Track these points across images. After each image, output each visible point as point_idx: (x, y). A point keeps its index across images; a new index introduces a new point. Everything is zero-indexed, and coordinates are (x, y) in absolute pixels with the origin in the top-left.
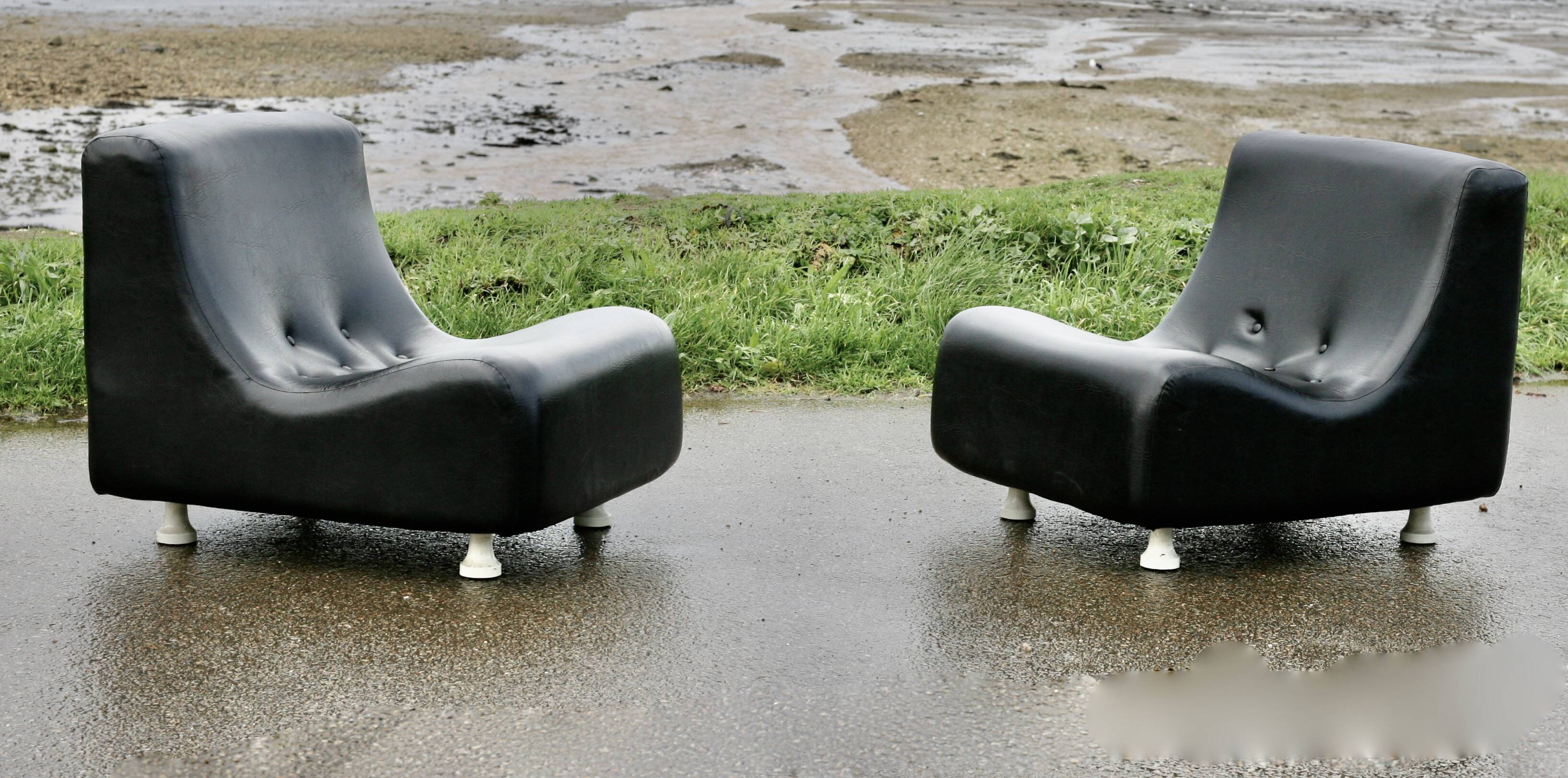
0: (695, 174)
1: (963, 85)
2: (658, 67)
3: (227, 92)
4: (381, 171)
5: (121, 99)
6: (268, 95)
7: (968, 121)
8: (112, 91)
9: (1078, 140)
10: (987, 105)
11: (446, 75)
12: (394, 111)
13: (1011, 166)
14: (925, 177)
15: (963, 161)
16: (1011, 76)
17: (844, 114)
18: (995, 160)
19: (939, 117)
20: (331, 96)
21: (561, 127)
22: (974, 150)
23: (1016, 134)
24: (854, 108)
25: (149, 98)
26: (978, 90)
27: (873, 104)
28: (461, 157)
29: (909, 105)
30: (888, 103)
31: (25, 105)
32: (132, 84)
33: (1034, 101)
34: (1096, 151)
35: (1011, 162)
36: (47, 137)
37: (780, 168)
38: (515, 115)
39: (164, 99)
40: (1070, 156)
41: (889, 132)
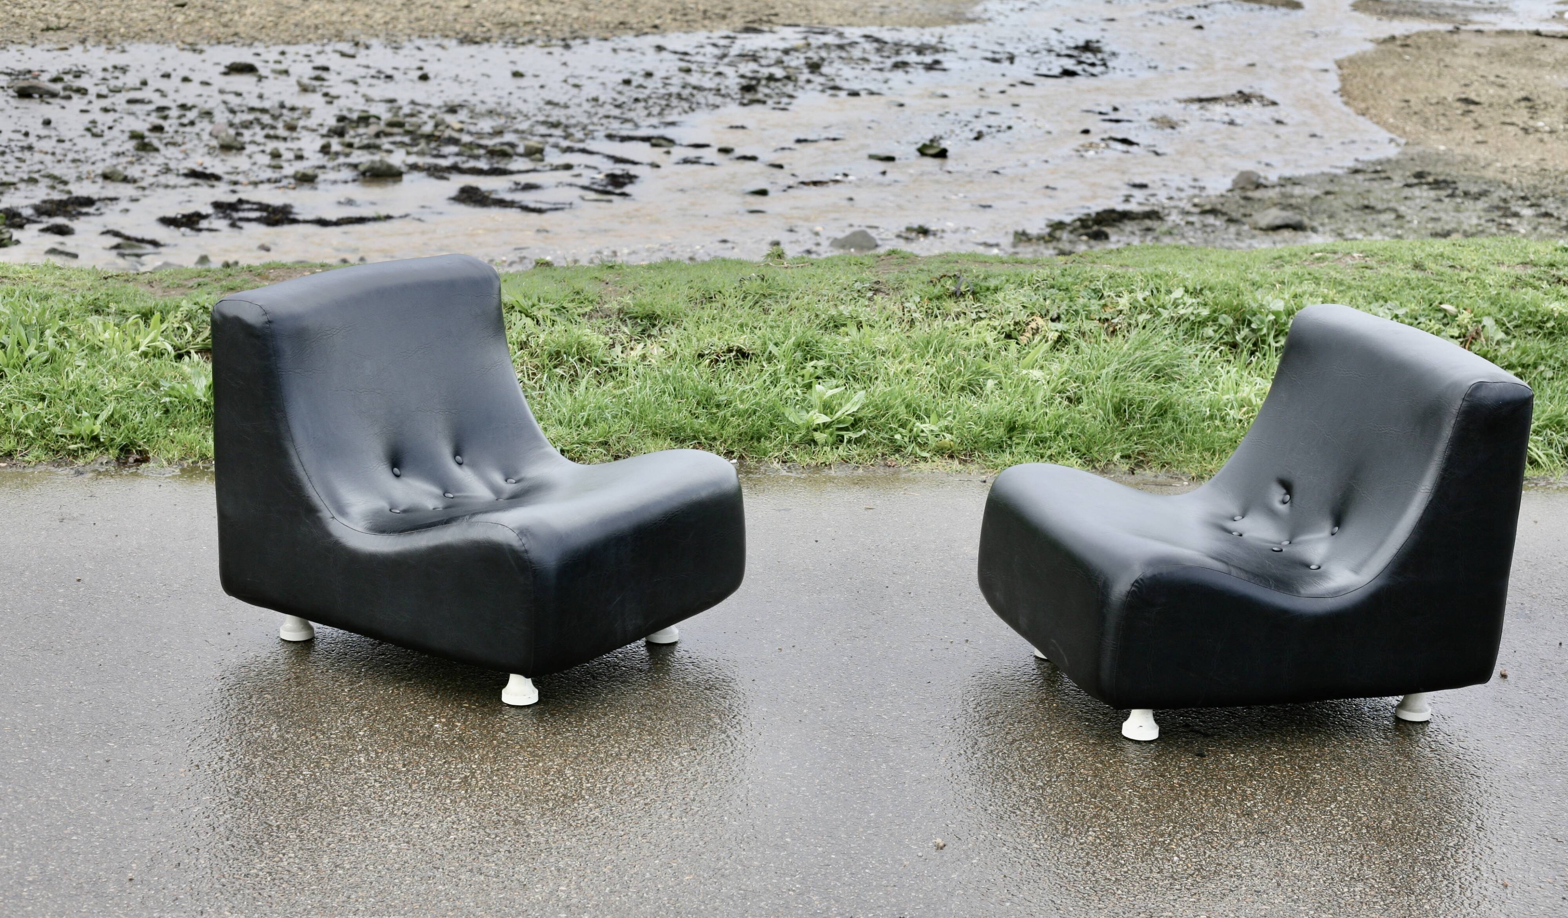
0: (1202, 108)
1: (1451, 32)
2: (1199, 7)
3: (841, 21)
4: (945, 96)
5: (756, 25)
6: (872, 24)
7: (1446, 66)
8: (751, 17)
9: (1536, 87)
10: (1466, 51)
11: (1021, 9)
12: (970, 41)
13: (1470, 111)
14: (1395, 117)
15: (1431, 104)
16: (1495, 24)
17: (1340, 56)
18: (1458, 104)
19: (1421, 62)
20: (923, 27)
21: (1102, 60)
22: (1443, 93)
23: (1483, 80)
24: (1351, 51)
25: (777, 24)
26: (1463, 36)
27: (1370, 47)
28: (1013, 85)
29: (1400, 50)
30: (1383, 47)
31: (679, 29)
32: (767, 12)
33: (1508, 49)
34: (1548, 99)
35: (1472, 107)
36: (687, 58)
37: (1274, 103)
38: (1068, 48)
39: (790, 25)
40: (1523, 104)
41: (1375, 75)
